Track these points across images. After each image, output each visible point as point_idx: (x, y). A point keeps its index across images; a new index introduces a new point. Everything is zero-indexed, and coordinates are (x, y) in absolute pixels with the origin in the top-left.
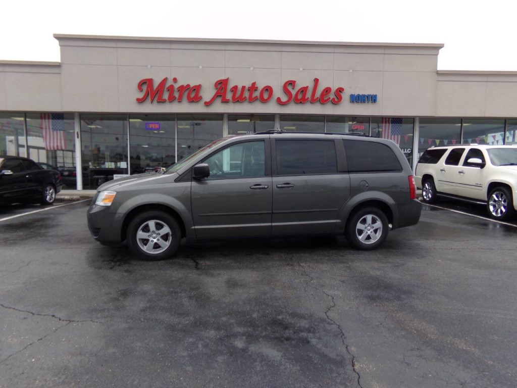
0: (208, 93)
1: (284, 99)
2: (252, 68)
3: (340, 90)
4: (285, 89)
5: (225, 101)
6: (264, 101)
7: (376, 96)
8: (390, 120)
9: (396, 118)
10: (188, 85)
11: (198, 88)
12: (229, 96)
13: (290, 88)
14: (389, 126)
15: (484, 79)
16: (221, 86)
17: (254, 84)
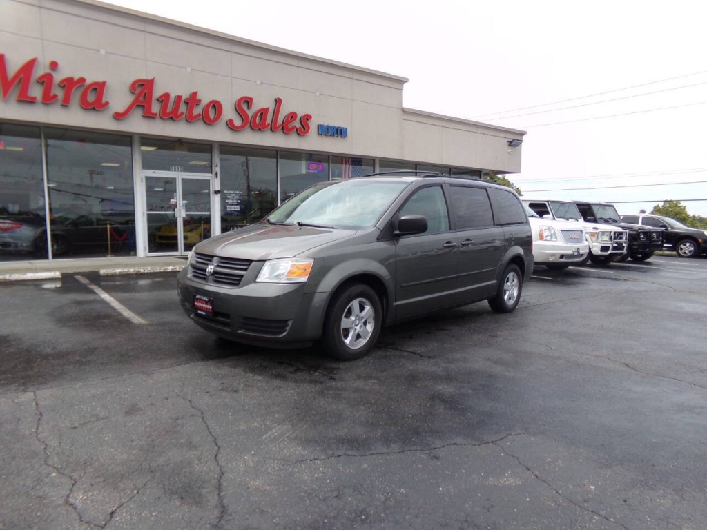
0: (119, 99)
1: (238, 122)
2: (189, 69)
3: (307, 117)
4: (238, 108)
5: (149, 116)
6: (208, 122)
7: (346, 129)
8: (350, 160)
9: (356, 158)
10: (82, 80)
11: (99, 88)
12: (156, 108)
13: (245, 107)
14: (349, 168)
15: (440, 123)
16: (143, 90)
17: (194, 95)
